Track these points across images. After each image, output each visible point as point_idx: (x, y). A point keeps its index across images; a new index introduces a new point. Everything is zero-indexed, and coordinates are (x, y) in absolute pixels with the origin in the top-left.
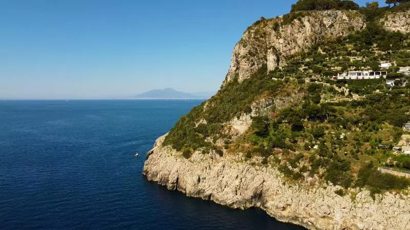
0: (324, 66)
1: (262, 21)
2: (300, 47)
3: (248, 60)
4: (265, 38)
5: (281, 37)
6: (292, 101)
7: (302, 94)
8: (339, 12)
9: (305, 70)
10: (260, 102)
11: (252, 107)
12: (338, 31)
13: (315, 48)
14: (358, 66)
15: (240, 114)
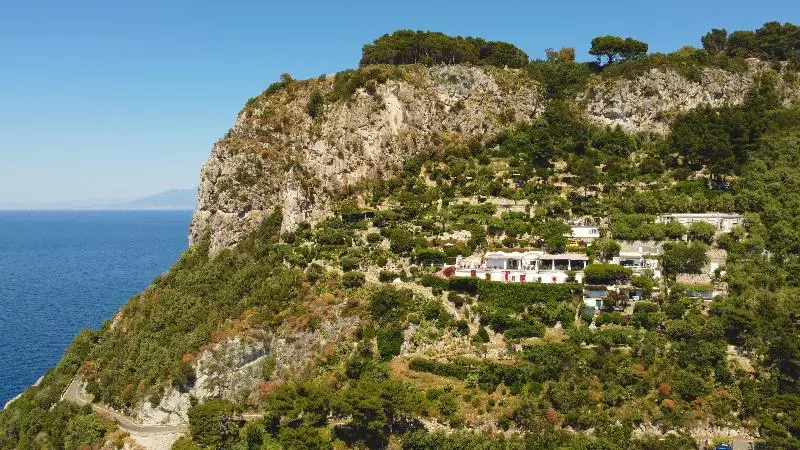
0: (427, 227)
1: (283, 85)
2: (372, 165)
3: (234, 195)
4: (288, 134)
5: (319, 136)
6: (323, 342)
7: (352, 324)
8: (478, 73)
9: (373, 239)
10: (225, 347)
11: (197, 367)
12: (476, 121)
13: (412, 170)
14: (512, 233)
15: (162, 390)
